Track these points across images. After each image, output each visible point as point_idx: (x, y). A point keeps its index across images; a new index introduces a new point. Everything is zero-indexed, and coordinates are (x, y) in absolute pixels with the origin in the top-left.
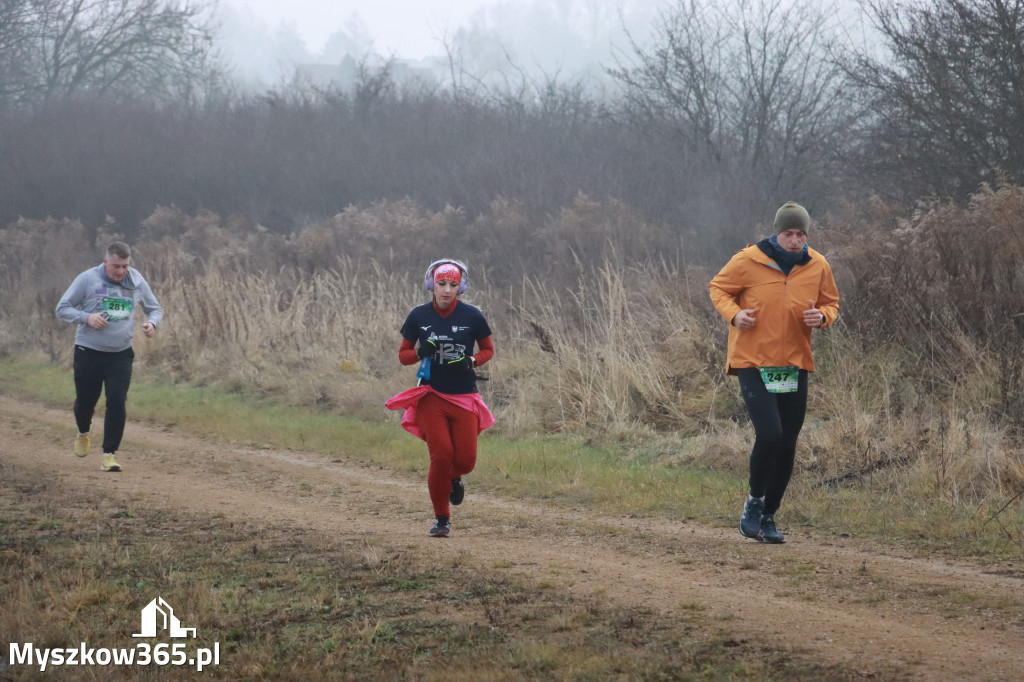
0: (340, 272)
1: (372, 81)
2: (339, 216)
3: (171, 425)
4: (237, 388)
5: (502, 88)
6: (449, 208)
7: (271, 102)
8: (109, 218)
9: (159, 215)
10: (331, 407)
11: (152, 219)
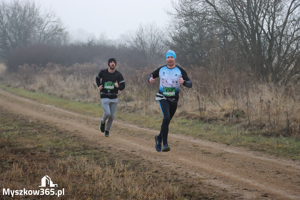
0: (74, 74)
1: (90, 42)
2: (75, 65)
3: (35, 100)
4: (50, 94)
5: (112, 44)
6: (95, 64)
7: (72, 45)
8: (41, 64)
9: (49, 64)
10: (63, 98)
11: (48, 65)
